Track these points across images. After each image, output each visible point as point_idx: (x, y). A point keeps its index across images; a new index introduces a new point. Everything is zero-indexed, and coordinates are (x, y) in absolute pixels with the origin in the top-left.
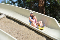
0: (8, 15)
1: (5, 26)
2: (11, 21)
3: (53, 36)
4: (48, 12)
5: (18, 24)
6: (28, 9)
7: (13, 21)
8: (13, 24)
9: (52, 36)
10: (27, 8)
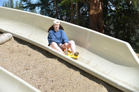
0: (18, 34)
1: (12, 61)
2: (26, 47)
3: (123, 82)
4: (112, 27)
5: (41, 55)
6: (66, 20)
7: (29, 49)
8: (29, 55)
9: (120, 83)
10: (64, 18)
